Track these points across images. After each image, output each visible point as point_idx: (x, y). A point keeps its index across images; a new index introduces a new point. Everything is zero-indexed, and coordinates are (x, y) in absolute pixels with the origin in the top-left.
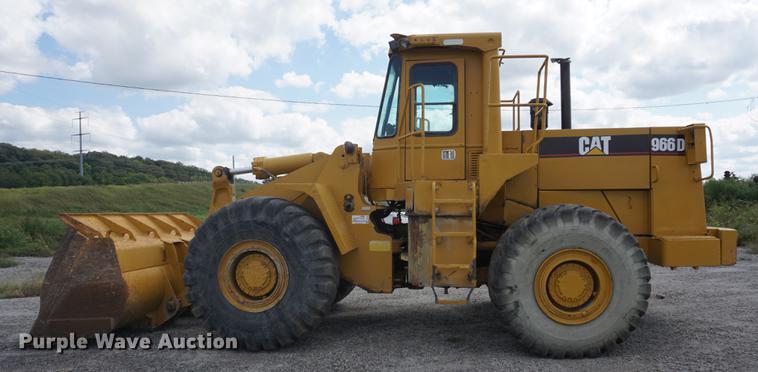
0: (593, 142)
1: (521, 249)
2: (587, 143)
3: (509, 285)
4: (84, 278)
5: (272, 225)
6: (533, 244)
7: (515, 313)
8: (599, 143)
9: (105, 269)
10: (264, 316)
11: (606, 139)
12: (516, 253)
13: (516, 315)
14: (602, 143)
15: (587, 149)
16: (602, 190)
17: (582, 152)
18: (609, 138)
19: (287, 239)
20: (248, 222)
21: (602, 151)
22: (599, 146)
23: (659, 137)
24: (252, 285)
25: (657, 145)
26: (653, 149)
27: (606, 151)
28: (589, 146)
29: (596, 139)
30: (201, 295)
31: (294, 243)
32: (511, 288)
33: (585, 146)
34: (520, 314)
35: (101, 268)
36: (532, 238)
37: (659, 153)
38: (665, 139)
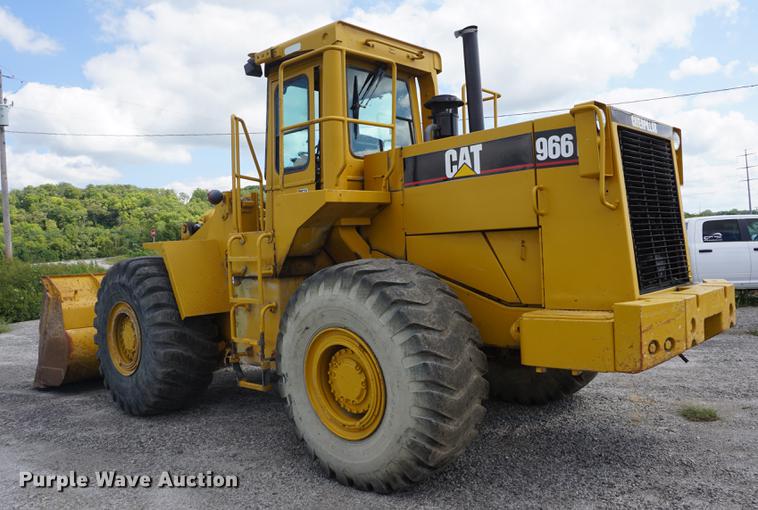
0: (461, 157)
2: (455, 159)
4: (51, 333)
5: (128, 287)
8: (468, 156)
9: (58, 326)
11: (477, 149)
14: (471, 155)
15: (455, 167)
16: (484, 232)
17: (449, 175)
18: (479, 147)
21: (473, 169)
22: (468, 162)
23: (547, 134)
25: (546, 149)
26: (539, 157)
27: (478, 170)
28: (457, 163)
29: (464, 150)
32: (284, 376)
33: (452, 163)
37: (549, 163)
38: (556, 138)
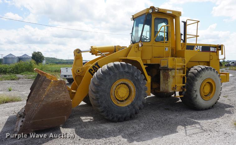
1: (198, 79)
3: (195, 90)
4: (51, 99)
5: (131, 73)
6: (201, 77)
7: (196, 98)
9: (61, 95)
10: (127, 107)
11: (201, 47)
12: (197, 80)
13: (196, 99)
14: (200, 48)
16: (199, 62)
17: (195, 50)
19: (136, 78)
20: (122, 72)
22: (199, 49)
23: (212, 47)
24: (121, 96)
25: (211, 49)
27: (201, 50)
28: (197, 49)
29: (198, 47)
30: (104, 102)
31: (138, 79)
32: (195, 91)
33: (196, 48)
34: (197, 98)
35: (59, 94)
36: (201, 75)
37: (212, 51)
